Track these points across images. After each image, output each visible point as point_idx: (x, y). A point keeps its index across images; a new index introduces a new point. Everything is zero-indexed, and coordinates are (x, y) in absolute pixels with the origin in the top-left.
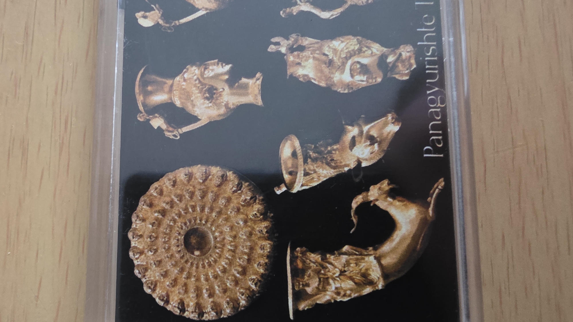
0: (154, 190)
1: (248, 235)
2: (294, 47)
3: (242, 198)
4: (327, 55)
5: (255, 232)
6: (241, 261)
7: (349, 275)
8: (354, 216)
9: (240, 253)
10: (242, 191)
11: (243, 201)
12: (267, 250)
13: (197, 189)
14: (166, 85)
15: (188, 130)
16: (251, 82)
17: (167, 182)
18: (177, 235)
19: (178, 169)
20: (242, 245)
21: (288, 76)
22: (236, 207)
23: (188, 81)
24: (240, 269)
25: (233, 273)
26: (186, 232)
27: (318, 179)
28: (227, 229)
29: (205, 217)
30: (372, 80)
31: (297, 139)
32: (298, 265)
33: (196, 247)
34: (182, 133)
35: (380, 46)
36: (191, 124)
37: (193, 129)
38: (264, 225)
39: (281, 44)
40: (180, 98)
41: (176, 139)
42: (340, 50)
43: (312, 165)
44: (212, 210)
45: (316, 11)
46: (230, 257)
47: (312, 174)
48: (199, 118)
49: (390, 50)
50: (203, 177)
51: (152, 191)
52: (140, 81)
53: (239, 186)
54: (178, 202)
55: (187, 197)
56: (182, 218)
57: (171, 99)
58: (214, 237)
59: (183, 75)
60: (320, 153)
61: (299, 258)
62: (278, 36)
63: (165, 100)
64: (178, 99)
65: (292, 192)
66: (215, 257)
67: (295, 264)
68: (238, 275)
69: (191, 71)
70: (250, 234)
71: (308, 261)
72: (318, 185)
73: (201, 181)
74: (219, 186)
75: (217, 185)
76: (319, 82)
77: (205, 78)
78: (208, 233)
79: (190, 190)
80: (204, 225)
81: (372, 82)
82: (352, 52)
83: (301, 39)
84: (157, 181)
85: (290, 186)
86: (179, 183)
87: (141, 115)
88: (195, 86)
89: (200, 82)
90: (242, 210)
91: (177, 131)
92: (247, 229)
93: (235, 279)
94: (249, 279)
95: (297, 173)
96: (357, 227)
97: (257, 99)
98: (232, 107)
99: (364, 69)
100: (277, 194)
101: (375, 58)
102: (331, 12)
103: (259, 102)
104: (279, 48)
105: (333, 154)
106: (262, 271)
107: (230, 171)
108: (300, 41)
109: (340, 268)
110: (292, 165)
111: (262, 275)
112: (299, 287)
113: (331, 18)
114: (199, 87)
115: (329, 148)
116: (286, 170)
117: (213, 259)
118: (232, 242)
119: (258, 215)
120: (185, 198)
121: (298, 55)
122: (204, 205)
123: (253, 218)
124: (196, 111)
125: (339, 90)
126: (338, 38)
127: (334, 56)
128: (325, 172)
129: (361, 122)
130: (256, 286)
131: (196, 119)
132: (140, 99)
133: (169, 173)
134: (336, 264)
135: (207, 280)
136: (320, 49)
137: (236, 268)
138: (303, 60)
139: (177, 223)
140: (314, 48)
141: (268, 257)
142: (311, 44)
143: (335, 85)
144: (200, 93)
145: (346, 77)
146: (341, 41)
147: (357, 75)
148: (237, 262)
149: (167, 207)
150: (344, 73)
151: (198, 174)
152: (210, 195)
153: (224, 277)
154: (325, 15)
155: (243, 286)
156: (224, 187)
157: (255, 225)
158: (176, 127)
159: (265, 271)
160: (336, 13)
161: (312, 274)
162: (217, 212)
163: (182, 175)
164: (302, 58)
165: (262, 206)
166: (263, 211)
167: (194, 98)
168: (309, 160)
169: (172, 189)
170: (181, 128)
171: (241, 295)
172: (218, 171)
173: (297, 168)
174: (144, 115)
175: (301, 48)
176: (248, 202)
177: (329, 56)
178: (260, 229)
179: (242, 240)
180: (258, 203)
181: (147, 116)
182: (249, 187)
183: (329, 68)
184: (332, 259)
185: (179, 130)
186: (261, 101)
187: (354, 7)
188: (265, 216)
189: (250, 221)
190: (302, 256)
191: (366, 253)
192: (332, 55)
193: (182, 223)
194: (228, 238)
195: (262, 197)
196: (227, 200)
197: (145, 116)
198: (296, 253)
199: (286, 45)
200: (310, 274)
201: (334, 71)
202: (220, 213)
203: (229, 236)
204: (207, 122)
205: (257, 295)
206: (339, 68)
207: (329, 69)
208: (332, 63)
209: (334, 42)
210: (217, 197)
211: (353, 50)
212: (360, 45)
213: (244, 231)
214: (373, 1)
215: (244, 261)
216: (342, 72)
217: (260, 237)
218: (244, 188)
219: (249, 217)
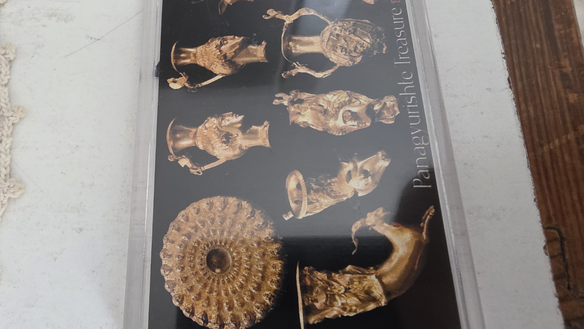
0: (181, 217)
1: (261, 255)
2: (294, 100)
3: (255, 224)
4: (323, 106)
5: (268, 252)
6: (257, 278)
7: (353, 292)
8: (354, 239)
9: (255, 271)
10: (255, 218)
11: (257, 226)
12: (278, 268)
13: (217, 216)
14: (191, 133)
15: (209, 168)
16: (259, 128)
17: (192, 210)
18: (201, 255)
19: (201, 199)
20: (256, 264)
21: (290, 123)
22: (250, 231)
23: (209, 129)
24: (256, 286)
25: (249, 288)
26: (208, 253)
27: (320, 207)
28: (243, 250)
29: (224, 240)
30: (362, 125)
31: (300, 173)
32: (306, 282)
33: (217, 265)
34: (204, 170)
35: (367, 97)
36: (212, 163)
37: (214, 166)
38: (275, 246)
39: (284, 98)
40: (202, 142)
41: (200, 176)
42: (333, 101)
43: (315, 195)
44: (230, 235)
45: (311, 73)
46: (246, 275)
47: (315, 203)
48: (218, 158)
49: (375, 100)
50: (222, 206)
52: (170, 131)
53: (253, 214)
54: (201, 227)
55: (209, 223)
56: (204, 241)
57: (195, 143)
58: (232, 257)
59: (205, 125)
60: (321, 185)
61: (307, 276)
62: (281, 92)
63: (190, 145)
64: (200, 143)
65: (298, 218)
66: (233, 274)
67: (303, 281)
68: (254, 291)
69: (211, 121)
70: (263, 255)
71: (316, 279)
72: (320, 212)
73: (220, 209)
74: (236, 213)
75: (234, 213)
76: (316, 127)
77: (222, 126)
78: (227, 254)
79: (211, 217)
80: (223, 246)
81: (362, 126)
82: (343, 103)
83: (300, 94)
84: (184, 210)
85: (296, 213)
86: (202, 211)
87: (171, 156)
88: (214, 132)
89: (218, 129)
90: (255, 234)
92: (260, 250)
93: (251, 294)
94: (263, 295)
95: (302, 202)
96: (357, 249)
97: (265, 142)
98: (245, 149)
99: (355, 116)
100: (285, 221)
101: (364, 107)
102: (323, 73)
103: (268, 144)
104: (282, 101)
105: (333, 185)
106: (274, 287)
107: (244, 201)
108: (299, 96)
109: (345, 285)
110: (297, 195)
111: (275, 291)
112: (308, 302)
113: (325, 77)
114: (217, 134)
115: (329, 181)
116: (292, 199)
117: (231, 276)
118: (247, 261)
119: (270, 238)
120: (207, 224)
121: (298, 107)
122: (223, 229)
123: (265, 240)
124: (215, 153)
125: (335, 133)
126: (330, 92)
127: (328, 107)
128: (326, 201)
129: (355, 159)
130: (269, 301)
131: (215, 159)
132: (170, 144)
133: (194, 203)
134: (341, 282)
135: (227, 294)
136: (316, 101)
137: (252, 285)
138: (302, 110)
139: (201, 245)
140: (311, 101)
141: (280, 275)
142: (308, 98)
143: (331, 130)
144: (219, 138)
145: (340, 123)
146: (334, 94)
147: (348, 121)
148: (253, 279)
149: (193, 231)
150: (339, 119)
151: (218, 203)
152: (228, 221)
153: (241, 292)
154: (319, 75)
155: (258, 301)
156: (240, 214)
157: (267, 246)
158: (199, 165)
159: (277, 287)
160: (328, 73)
161: (319, 291)
162: (234, 236)
163: (204, 204)
165: (273, 230)
166: (274, 235)
167: (213, 142)
168: (312, 191)
169: (196, 216)
170: (203, 166)
171: (256, 309)
172: (234, 201)
173: (302, 198)
174: (174, 156)
175: (301, 101)
176: (261, 227)
178: (272, 250)
179: (256, 260)
180: (269, 227)
181: (177, 157)
182: (261, 215)
184: (337, 277)
185: (202, 168)
187: (343, 68)
188: (275, 238)
189: (262, 243)
190: (310, 274)
191: (367, 272)
192: (327, 105)
194: (245, 258)
195: (272, 222)
196: (243, 225)
198: (304, 272)
199: (288, 99)
200: (318, 290)
201: (329, 118)
202: (237, 236)
203: (245, 256)
204: (225, 161)
205: (271, 309)
206: (333, 116)
207: (325, 117)
208: (327, 112)
209: (328, 96)
210: (233, 223)
211: (344, 101)
212: (350, 97)
213: (258, 252)
214: (358, 62)
215: (258, 278)
216: (336, 119)
217: (272, 257)
218: (257, 215)
219: (262, 240)
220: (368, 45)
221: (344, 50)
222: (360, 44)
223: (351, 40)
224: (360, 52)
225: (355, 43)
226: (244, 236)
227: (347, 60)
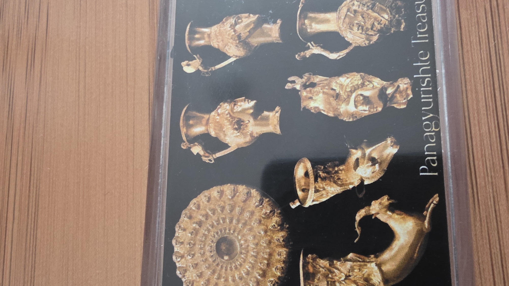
0: (193, 205)
1: (267, 243)
2: (307, 84)
3: (263, 212)
4: (335, 90)
5: (274, 240)
6: (262, 265)
7: (353, 279)
8: (357, 227)
9: (261, 258)
10: (263, 206)
11: (264, 214)
12: (283, 256)
13: (226, 204)
14: (204, 119)
15: (221, 155)
16: (271, 114)
17: (203, 198)
18: (211, 242)
19: (212, 187)
20: (263, 251)
21: (302, 108)
22: (258, 219)
23: (221, 116)
24: (261, 272)
25: (255, 275)
26: (217, 240)
27: (326, 195)
28: (250, 238)
29: (233, 228)
30: (374, 110)
31: (309, 161)
32: (309, 269)
33: (225, 252)
34: (216, 158)
35: (380, 80)
36: (223, 150)
37: (225, 154)
38: (281, 234)
39: (296, 82)
40: (215, 129)
41: (211, 163)
42: (346, 85)
43: (321, 184)
44: (239, 222)
45: (326, 54)
46: (252, 262)
47: (321, 191)
48: (229, 145)
49: (389, 83)
50: (231, 194)
51: (192, 206)
52: (183, 117)
53: (261, 202)
54: (212, 215)
55: (219, 211)
56: (214, 228)
57: (207, 130)
58: (240, 244)
59: (217, 111)
60: (328, 173)
61: (310, 264)
62: (294, 76)
63: (202, 131)
64: (213, 130)
65: (305, 206)
66: (240, 261)
67: (306, 268)
68: (259, 277)
69: (223, 107)
70: (269, 243)
71: (318, 266)
72: (327, 200)
73: (230, 197)
74: (245, 201)
75: (243, 201)
76: (327, 112)
77: (234, 112)
78: (235, 241)
79: (221, 205)
80: (232, 234)
83: (313, 77)
84: (195, 198)
85: (303, 202)
86: (213, 199)
87: (184, 144)
88: (226, 119)
89: (230, 116)
90: (263, 222)
91: (212, 156)
92: (267, 238)
93: (257, 280)
94: (268, 281)
95: (308, 191)
96: (360, 237)
97: (276, 129)
98: (256, 136)
99: (367, 100)
100: (292, 208)
101: (376, 90)
102: (338, 53)
104: (295, 85)
105: (340, 173)
106: (279, 274)
107: (253, 189)
108: (312, 79)
109: (345, 273)
110: (305, 183)
111: (279, 278)
113: (338, 58)
114: (229, 120)
115: (336, 169)
116: (299, 187)
117: (239, 263)
118: (254, 248)
119: (276, 226)
120: (217, 212)
121: (311, 91)
122: (233, 218)
123: (272, 228)
124: (227, 140)
125: (345, 119)
126: (344, 75)
127: (341, 90)
128: (332, 189)
129: (363, 146)
131: (226, 146)
132: (183, 131)
133: (205, 191)
134: (342, 269)
135: (234, 280)
136: (329, 85)
137: (258, 271)
138: (314, 95)
139: (211, 233)
140: (324, 84)
141: (285, 263)
142: (321, 81)
143: (342, 115)
144: (231, 125)
145: (351, 108)
146: (347, 77)
147: (360, 106)
148: (259, 266)
149: (203, 219)
150: (349, 105)
151: (228, 191)
152: (237, 209)
153: (247, 278)
154: (333, 56)
156: (248, 203)
157: (274, 234)
158: (210, 152)
159: (281, 274)
160: (342, 54)
161: (321, 278)
162: (243, 223)
163: (215, 193)
164: (313, 93)
165: (279, 218)
166: (280, 223)
167: (225, 129)
168: (319, 179)
169: (207, 204)
170: (215, 153)
172: (244, 189)
173: (309, 186)
175: (313, 85)
176: (268, 215)
177: (336, 91)
178: (278, 238)
179: (263, 247)
180: (276, 216)
181: (189, 145)
182: (269, 203)
183: (336, 100)
184: (339, 265)
185: (214, 155)
186: (279, 130)
187: (358, 48)
188: (281, 226)
189: (269, 231)
190: (313, 262)
191: (368, 260)
192: (339, 89)
193: (214, 232)
194: (252, 246)
195: (279, 211)
196: (251, 213)
197: (187, 145)
198: (307, 259)
199: (300, 83)
200: (319, 277)
201: (340, 103)
202: (245, 224)
203: (252, 244)
204: (236, 149)
206: (345, 100)
207: (337, 102)
208: (339, 96)
209: (341, 79)
210: (242, 211)
211: (357, 85)
212: (363, 80)
213: (264, 239)
214: (374, 42)
215: (264, 265)
216: (348, 104)
217: (278, 245)
218: (265, 203)
219: (269, 228)
220: (386, 22)
221: (360, 27)
222: (378, 21)
223: (369, 17)
224: (377, 30)
225: (372, 20)
226: (252, 224)
227: (363, 40)
